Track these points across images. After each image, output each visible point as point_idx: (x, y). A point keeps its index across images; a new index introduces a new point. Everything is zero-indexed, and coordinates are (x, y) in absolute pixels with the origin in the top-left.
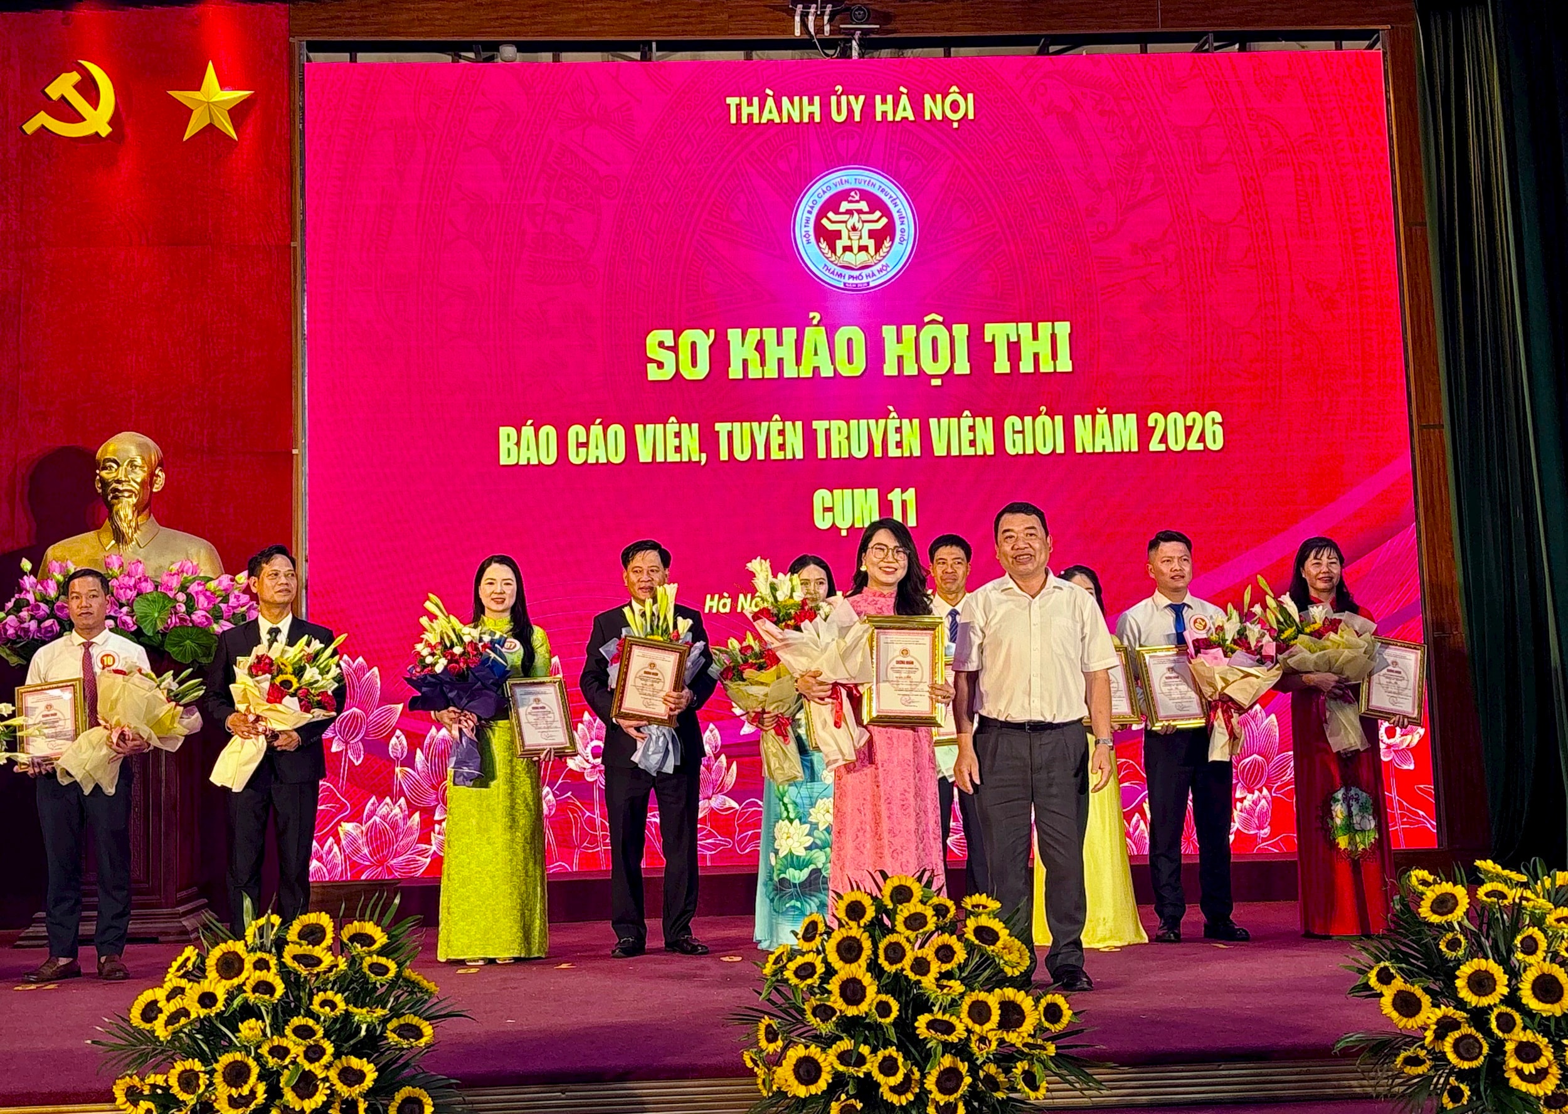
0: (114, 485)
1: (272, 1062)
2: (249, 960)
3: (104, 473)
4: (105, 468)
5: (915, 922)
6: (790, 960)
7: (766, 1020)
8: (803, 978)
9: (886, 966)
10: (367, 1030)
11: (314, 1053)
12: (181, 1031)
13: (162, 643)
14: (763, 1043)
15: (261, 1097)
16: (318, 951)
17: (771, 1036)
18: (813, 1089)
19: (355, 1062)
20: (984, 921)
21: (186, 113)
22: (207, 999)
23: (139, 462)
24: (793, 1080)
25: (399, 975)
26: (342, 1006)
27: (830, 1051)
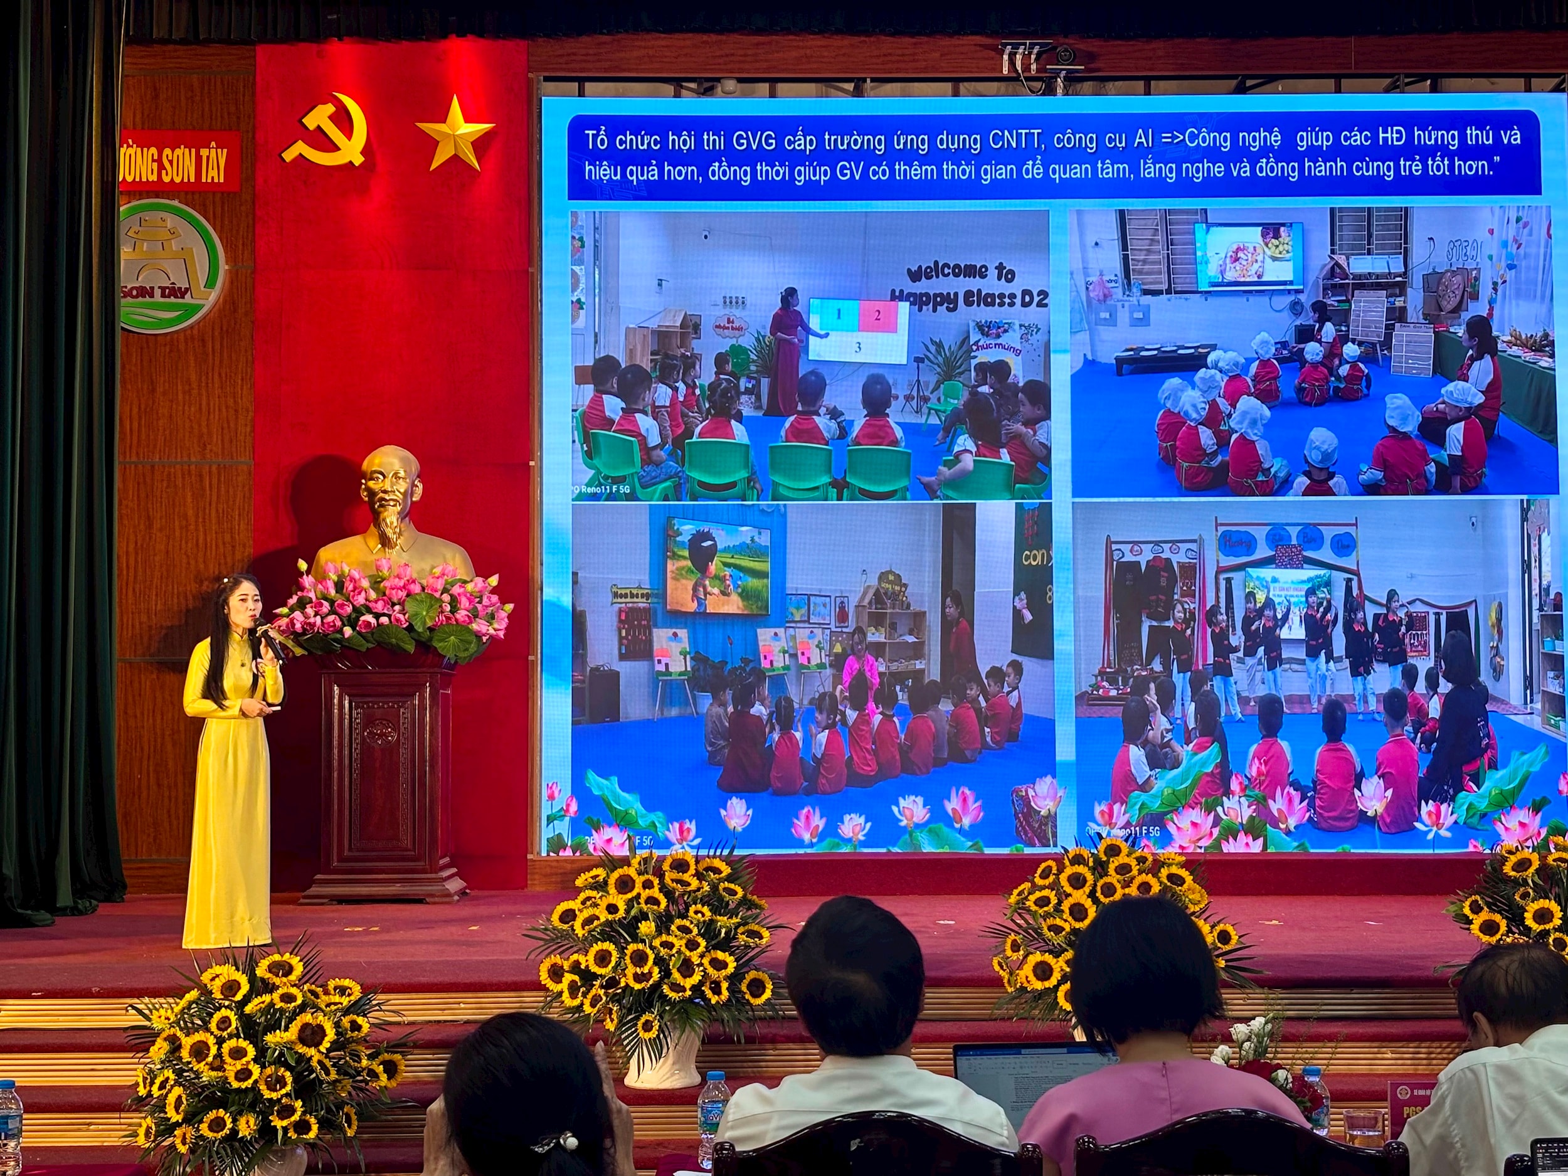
0: (381, 495)
1: (663, 952)
2: (639, 880)
3: (371, 484)
4: (372, 479)
5: (1123, 869)
6: (1029, 894)
7: (1013, 936)
8: (1041, 907)
9: (1102, 898)
10: (726, 933)
11: (692, 945)
12: (594, 930)
13: (430, 639)
14: (1009, 953)
15: (656, 976)
16: (686, 877)
17: (1015, 947)
18: (1047, 984)
19: (720, 955)
20: (1174, 870)
21: (432, 144)
22: (612, 909)
23: (402, 474)
24: (1032, 978)
25: (744, 896)
26: (708, 914)
27: (1060, 959)
